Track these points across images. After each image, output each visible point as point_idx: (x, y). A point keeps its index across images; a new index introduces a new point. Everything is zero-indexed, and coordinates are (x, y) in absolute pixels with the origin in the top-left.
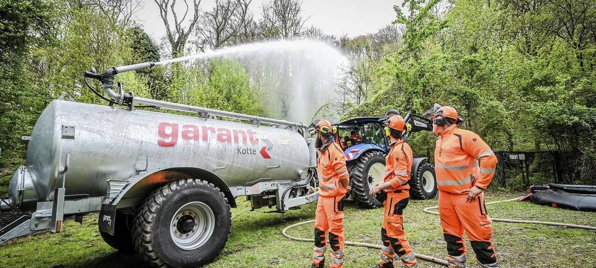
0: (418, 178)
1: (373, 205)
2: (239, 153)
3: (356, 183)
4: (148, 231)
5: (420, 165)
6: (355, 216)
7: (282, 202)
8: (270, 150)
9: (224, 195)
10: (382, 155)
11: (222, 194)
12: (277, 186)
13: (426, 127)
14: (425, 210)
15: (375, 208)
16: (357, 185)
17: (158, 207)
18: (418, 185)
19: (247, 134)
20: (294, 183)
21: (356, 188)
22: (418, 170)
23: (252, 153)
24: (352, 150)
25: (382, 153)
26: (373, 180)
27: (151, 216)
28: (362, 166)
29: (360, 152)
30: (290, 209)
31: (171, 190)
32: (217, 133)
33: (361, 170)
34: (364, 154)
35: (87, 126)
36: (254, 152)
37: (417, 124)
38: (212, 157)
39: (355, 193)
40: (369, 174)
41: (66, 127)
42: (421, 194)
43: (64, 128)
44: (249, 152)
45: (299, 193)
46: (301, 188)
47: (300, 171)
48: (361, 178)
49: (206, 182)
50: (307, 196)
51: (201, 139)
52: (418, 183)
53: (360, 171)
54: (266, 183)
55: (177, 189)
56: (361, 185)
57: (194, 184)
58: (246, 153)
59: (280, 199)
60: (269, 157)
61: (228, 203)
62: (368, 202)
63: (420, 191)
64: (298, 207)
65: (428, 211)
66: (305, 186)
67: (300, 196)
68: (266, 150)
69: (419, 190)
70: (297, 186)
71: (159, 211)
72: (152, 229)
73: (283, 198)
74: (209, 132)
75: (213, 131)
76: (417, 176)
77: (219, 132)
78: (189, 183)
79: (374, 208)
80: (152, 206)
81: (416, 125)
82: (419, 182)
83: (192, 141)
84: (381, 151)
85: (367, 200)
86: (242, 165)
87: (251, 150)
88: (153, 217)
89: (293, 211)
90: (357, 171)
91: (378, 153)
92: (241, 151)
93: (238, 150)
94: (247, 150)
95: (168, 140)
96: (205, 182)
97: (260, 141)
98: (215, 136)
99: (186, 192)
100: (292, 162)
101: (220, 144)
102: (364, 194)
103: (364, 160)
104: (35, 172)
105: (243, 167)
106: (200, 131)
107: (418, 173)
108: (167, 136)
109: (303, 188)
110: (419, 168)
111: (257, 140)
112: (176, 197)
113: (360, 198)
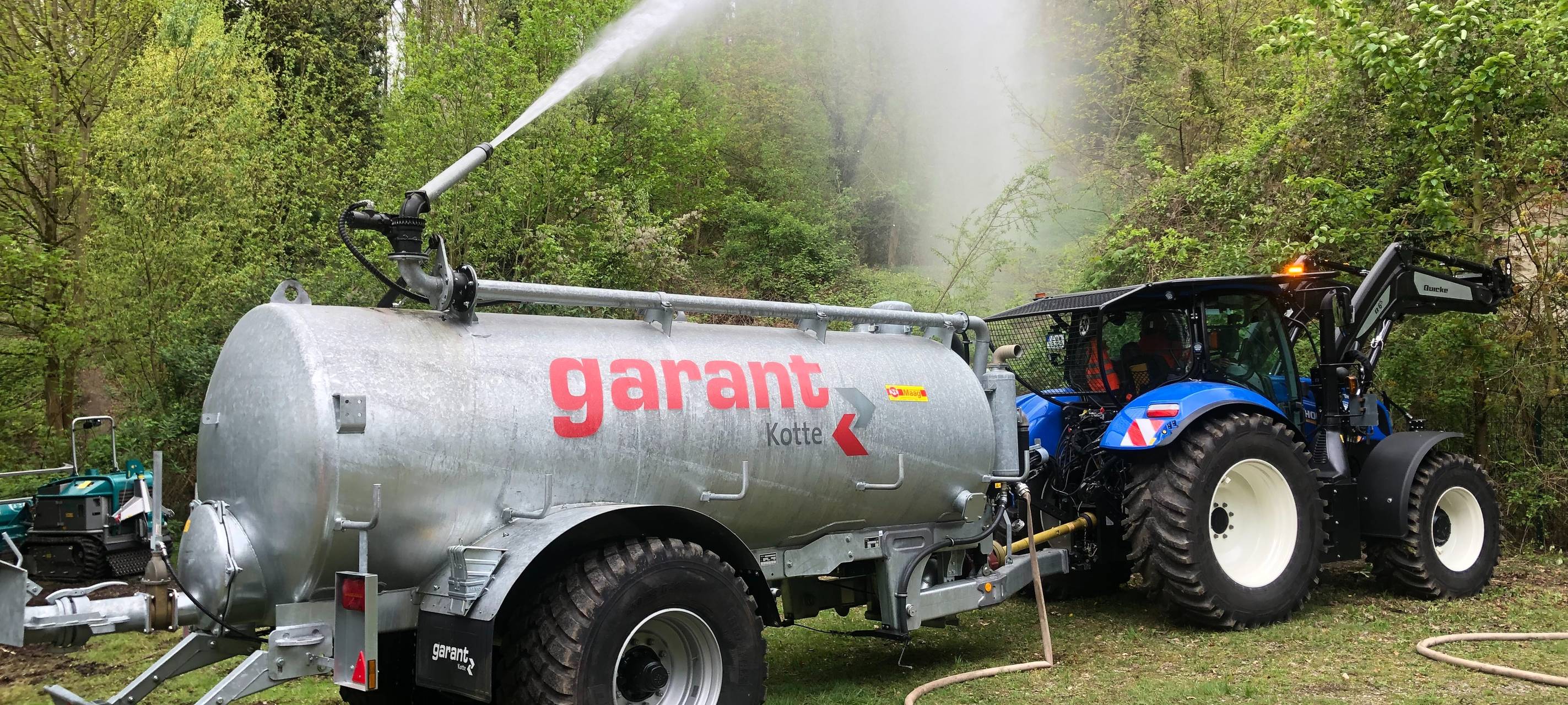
0: (1415, 516)
1: (1226, 616)
2: (773, 443)
3: (1164, 534)
4: (565, 692)
5: (1426, 462)
6: (1157, 658)
7: (901, 601)
8: (865, 426)
9: (746, 587)
10: (1269, 426)
11: (740, 585)
12: (884, 545)
13: (1470, 298)
14: (1423, 646)
15: (1234, 629)
16: (1167, 543)
17: (586, 624)
18: (1414, 542)
19: (791, 374)
20: (939, 536)
21: (1162, 553)
22: (1416, 483)
23: (810, 438)
24: (1152, 408)
25: (1269, 420)
26: (1231, 521)
27: (569, 654)
28: (1189, 469)
29: (1185, 421)
30: (924, 623)
31: (613, 575)
32: (706, 378)
33: (1186, 486)
34: (1198, 426)
35: (385, 391)
36: (815, 438)
37: (1427, 288)
38: (698, 461)
39: (1160, 572)
40: (1217, 499)
41: (347, 402)
42: (1424, 575)
43: (342, 403)
44: (801, 436)
45: (952, 571)
46: (960, 552)
47: (964, 496)
48: (1181, 515)
49: (699, 548)
50: (981, 580)
51: (663, 405)
52: (1411, 534)
53: (1178, 491)
54: (849, 536)
55: (627, 573)
56: (1183, 542)
57: (669, 555)
58: (793, 443)
59: (894, 593)
60: (862, 451)
61: (757, 612)
62: (1207, 605)
63: (1419, 566)
64: (951, 620)
65: (1431, 652)
66: (976, 545)
67: (957, 578)
68: (851, 428)
69: (1413, 559)
70: (950, 545)
71: (587, 637)
72: (573, 688)
73: (903, 587)
74: (683, 377)
75: (694, 374)
76: (1412, 507)
77: (710, 377)
78: (657, 553)
79: (1228, 629)
80: (568, 623)
81: (1422, 292)
82: (1415, 529)
83: (640, 413)
84: (1265, 412)
85: (1202, 598)
86: (780, 482)
87: (806, 429)
88: (576, 654)
89: (935, 631)
90: (1167, 489)
91: (1253, 421)
92: (777, 435)
93: (770, 434)
94: (796, 430)
95: (580, 416)
96: (696, 547)
97: (833, 397)
98: (701, 387)
99: (650, 581)
100: (934, 462)
101: (717, 415)
102: (1192, 577)
103: (1196, 447)
104: (253, 517)
105: (783, 487)
106: (658, 379)
107: (1413, 496)
108: (575, 403)
109: (969, 551)
110: (1419, 473)
111: (824, 392)
112: (627, 598)
113: (1178, 591)
